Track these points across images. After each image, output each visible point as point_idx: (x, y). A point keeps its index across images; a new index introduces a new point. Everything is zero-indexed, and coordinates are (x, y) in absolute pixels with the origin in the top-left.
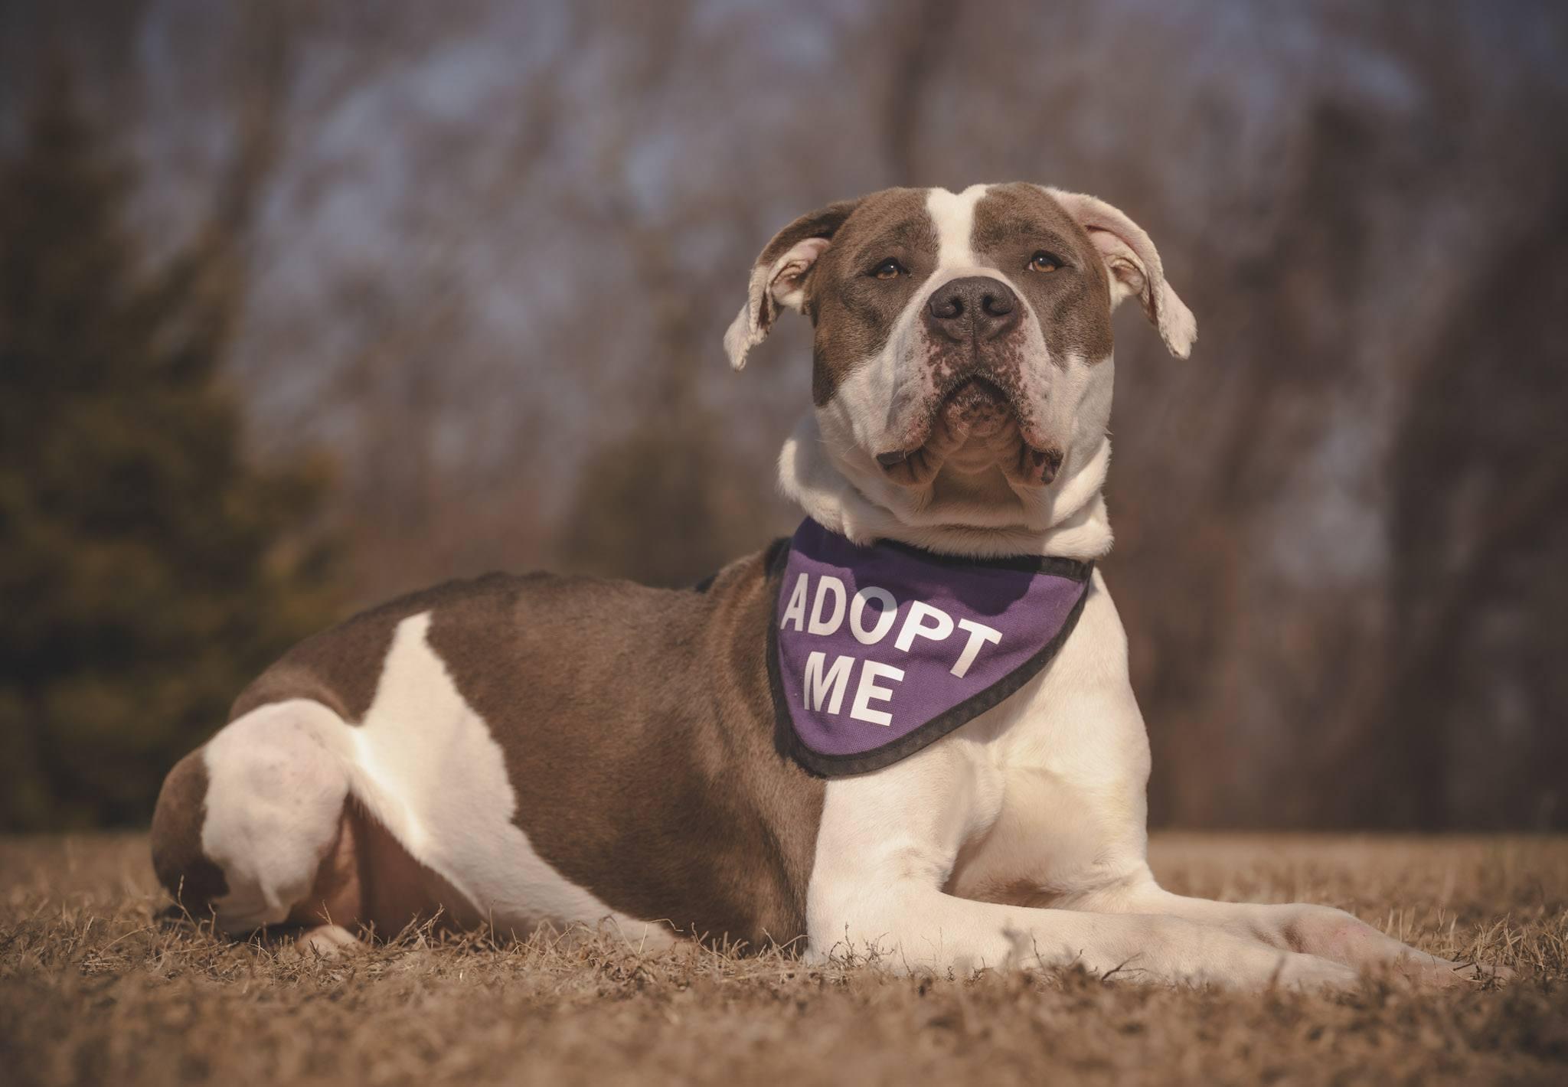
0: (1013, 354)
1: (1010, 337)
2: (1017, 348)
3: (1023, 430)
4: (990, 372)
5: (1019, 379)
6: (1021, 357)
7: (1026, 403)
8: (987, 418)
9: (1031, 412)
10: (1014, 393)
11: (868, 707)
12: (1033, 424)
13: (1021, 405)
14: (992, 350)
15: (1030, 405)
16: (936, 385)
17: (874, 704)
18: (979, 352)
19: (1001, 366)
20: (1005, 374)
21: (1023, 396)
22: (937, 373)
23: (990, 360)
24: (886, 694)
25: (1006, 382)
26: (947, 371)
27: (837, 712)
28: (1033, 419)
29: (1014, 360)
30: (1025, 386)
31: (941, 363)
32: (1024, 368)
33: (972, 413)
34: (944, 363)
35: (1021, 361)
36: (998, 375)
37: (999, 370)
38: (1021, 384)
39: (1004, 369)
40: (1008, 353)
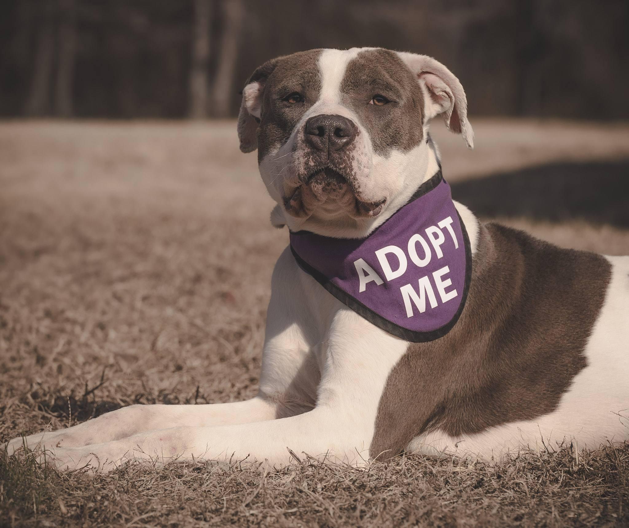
0: (348, 157)
1: (348, 148)
2: (351, 153)
3: (356, 195)
4: (336, 167)
5: (352, 170)
6: (353, 158)
7: (356, 183)
8: (334, 190)
9: (359, 187)
10: (350, 177)
11: (446, 293)
12: (361, 193)
13: (354, 184)
14: (338, 156)
15: (358, 183)
16: (305, 169)
17: (448, 290)
18: (330, 157)
19: (342, 164)
20: (344, 168)
21: (354, 179)
22: (306, 163)
23: (336, 161)
24: (448, 282)
25: (345, 172)
26: (312, 164)
27: (437, 305)
28: (360, 190)
29: (349, 160)
30: (355, 173)
31: (310, 158)
32: (355, 164)
33: (327, 187)
34: (311, 159)
35: (353, 160)
36: (340, 169)
37: (341, 166)
38: (353, 173)
39: (343, 166)
40: (346, 157)
